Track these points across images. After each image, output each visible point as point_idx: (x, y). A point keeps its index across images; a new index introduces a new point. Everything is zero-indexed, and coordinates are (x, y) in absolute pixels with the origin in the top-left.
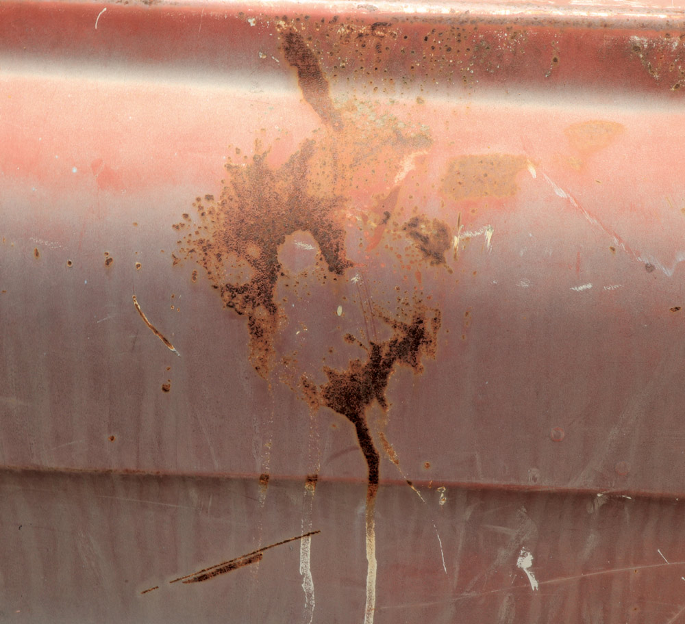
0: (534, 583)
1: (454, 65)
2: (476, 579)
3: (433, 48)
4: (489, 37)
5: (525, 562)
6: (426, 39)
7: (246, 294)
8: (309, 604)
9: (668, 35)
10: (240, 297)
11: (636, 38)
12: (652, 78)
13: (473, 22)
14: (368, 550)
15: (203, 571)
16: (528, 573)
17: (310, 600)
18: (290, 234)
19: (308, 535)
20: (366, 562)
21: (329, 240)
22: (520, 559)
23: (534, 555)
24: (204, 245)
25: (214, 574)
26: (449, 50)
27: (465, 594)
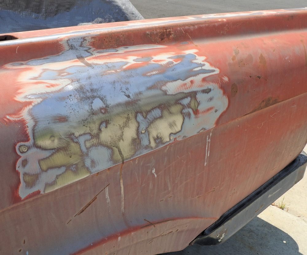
0: (156, 176)
1: (112, 46)
2: (144, 180)
3: (106, 42)
4: (118, 37)
5: (154, 171)
6: (104, 40)
7: (87, 120)
8: (109, 206)
9: (153, 30)
10: (86, 122)
11: (148, 32)
12: (152, 41)
13: (114, 33)
14: (121, 184)
15: (82, 209)
16: (154, 174)
17: (109, 205)
18: (94, 100)
19: (107, 186)
20: (121, 187)
21: (104, 99)
22: (153, 171)
23: (155, 169)
24: (74, 110)
25: (85, 209)
26: (110, 42)
27: (143, 186)
